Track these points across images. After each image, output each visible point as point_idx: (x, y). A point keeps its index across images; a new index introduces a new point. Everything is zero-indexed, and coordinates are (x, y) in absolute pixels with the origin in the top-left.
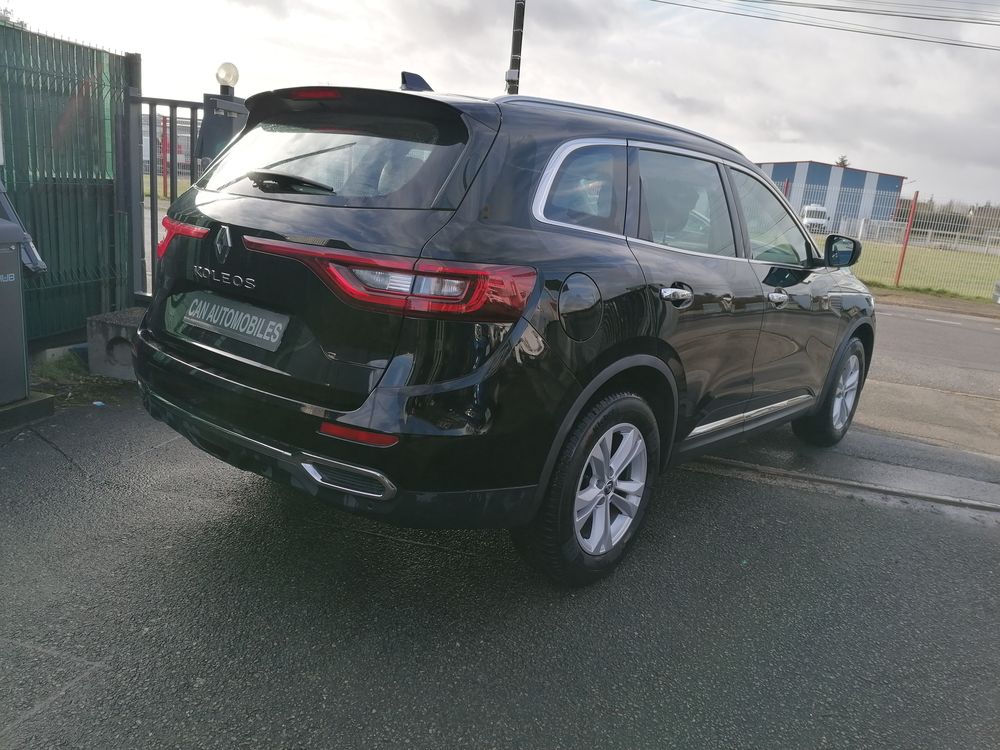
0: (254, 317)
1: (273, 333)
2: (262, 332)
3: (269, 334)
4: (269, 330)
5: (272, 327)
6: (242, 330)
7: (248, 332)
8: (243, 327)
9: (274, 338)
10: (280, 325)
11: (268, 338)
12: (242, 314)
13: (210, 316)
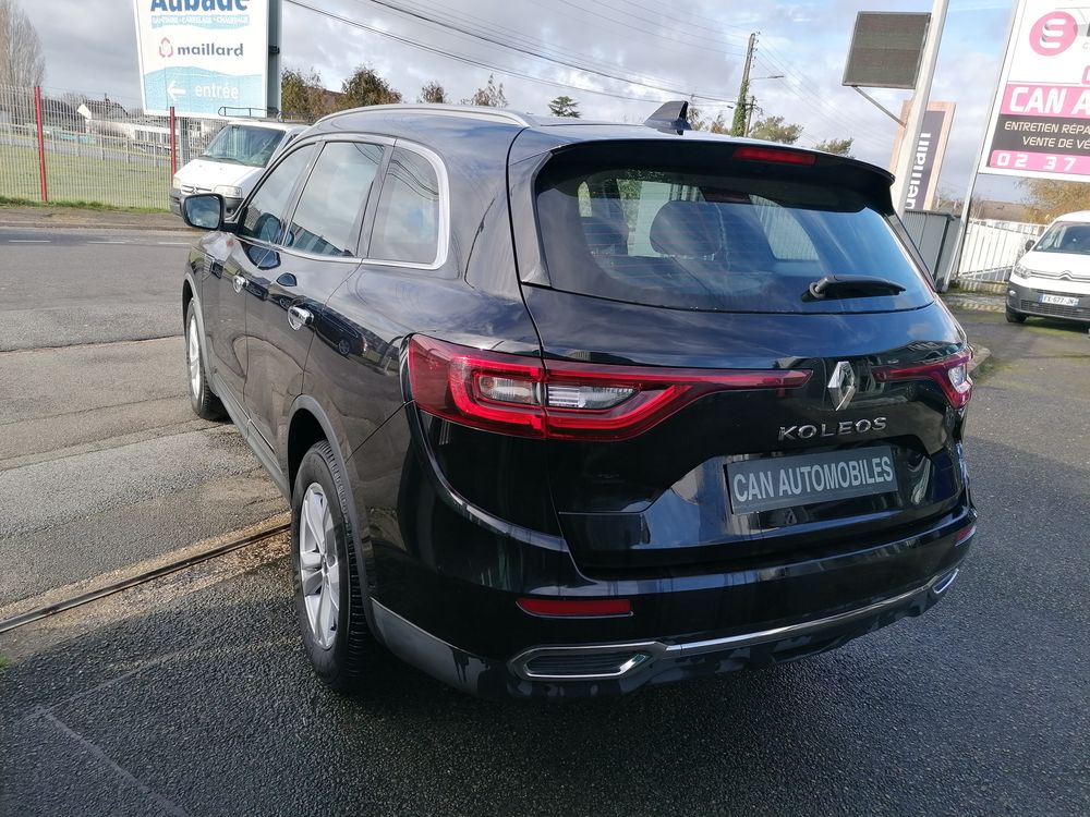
0: (852, 463)
1: (884, 471)
2: (872, 476)
3: (880, 474)
4: (877, 470)
5: (878, 465)
6: (845, 485)
7: (855, 483)
8: (845, 481)
9: (888, 475)
10: (885, 459)
11: (882, 479)
12: (833, 465)
13: (782, 488)
